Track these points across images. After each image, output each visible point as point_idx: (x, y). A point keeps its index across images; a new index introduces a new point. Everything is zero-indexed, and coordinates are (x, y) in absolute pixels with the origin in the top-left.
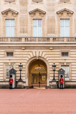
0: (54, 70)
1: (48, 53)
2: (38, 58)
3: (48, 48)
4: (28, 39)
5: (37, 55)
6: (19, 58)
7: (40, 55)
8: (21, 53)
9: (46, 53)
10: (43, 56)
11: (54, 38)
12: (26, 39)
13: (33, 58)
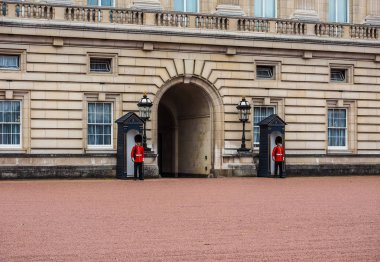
0: (244, 121)
1: (220, 66)
2: (187, 82)
3: (222, 50)
4: (164, 18)
5: (189, 71)
6: (132, 80)
7: (198, 72)
8: (140, 62)
9: (214, 65)
10: (205, 75)
11: (239, 21)
12: (157, 16)
13: (174, 78)
